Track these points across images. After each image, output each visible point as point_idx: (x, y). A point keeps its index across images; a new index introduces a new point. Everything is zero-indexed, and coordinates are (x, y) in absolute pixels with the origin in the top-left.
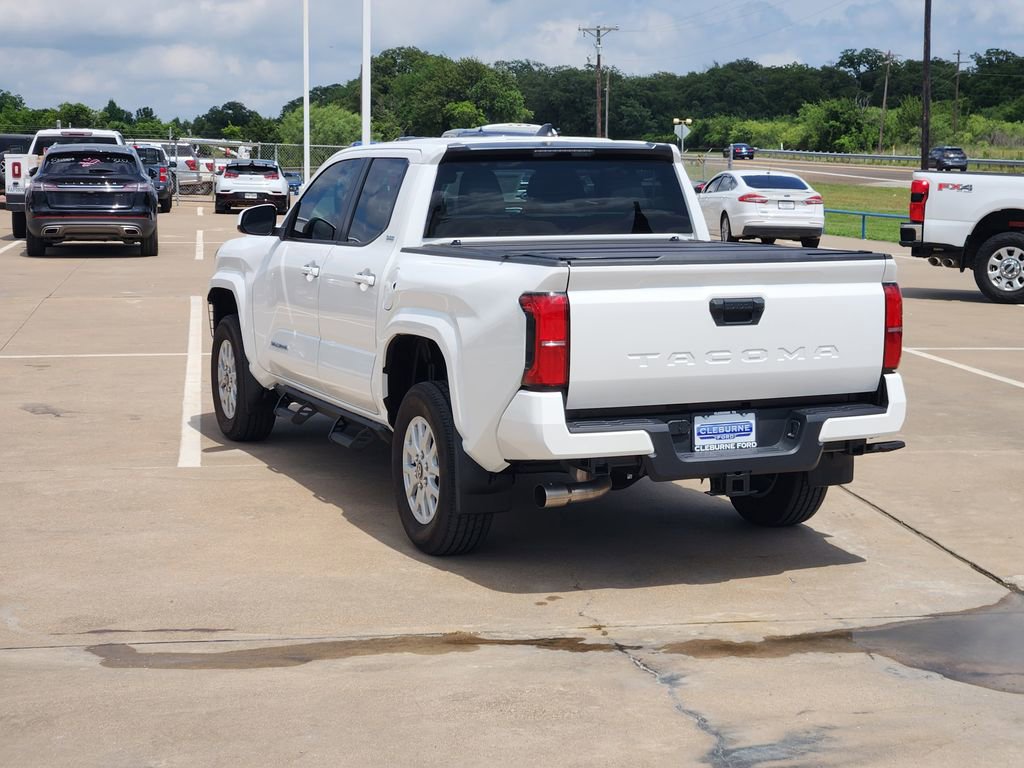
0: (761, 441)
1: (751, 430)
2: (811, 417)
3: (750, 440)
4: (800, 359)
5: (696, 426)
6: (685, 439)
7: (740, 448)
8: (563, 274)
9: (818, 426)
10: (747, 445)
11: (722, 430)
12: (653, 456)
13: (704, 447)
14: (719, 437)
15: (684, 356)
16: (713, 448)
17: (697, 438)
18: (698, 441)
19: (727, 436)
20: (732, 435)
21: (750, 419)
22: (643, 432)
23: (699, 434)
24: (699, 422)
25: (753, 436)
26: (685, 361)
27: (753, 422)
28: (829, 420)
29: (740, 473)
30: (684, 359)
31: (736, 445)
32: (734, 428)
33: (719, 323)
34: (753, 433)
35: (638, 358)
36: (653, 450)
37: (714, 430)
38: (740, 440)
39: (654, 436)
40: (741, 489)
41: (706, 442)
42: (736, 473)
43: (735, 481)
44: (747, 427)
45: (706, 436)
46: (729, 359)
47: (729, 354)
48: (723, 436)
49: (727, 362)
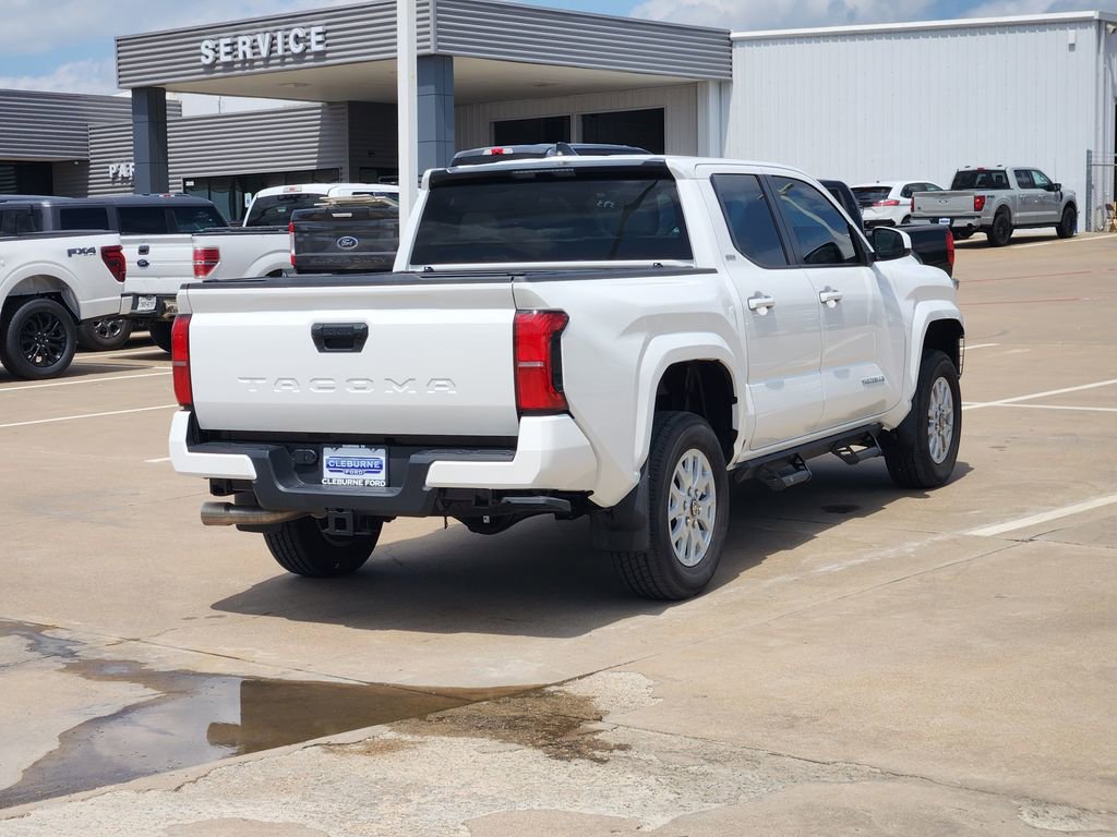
0: (391, 481)
1: (381, 468)
2: (416, 458)
3: (380, 478)
4: (409, 392)
5: (325, 458)
6: (313, 469)
7: (368, 485)
9: (425, 468)
10: (375, 483)
11: (350, 464)
12: (255, 482)
13: (331, 480)
14: (347, 471)
15: (289, 382)
16: (340, 482)
17: (326, 470)
18: (327, 474)
19: (356, 471)
20: (360, 471)
21: (381, 455)
22: (242, 456)
23: (328, 466)
24: (328, 454)
25: (382, 475)
26: (291, 388)
27: (383, 459)
28: (436, 463)
29: (342, 510)
30: (290, 385)
31: (364, 483)
32: (363, 464)
33: (321, 349)
34: (383, 472)
35: (248, 381)
36: (255, 477)
37: (343, 463)
38: (368, 477)
39: (257, 462)
40: (344, 527)
41: (335, 476)
42: (338, 510)
43: (337, 519)
44: (376, 464)
45: (334, 468)
46: (333, 388)
47: (332, 382)
48: (351, 471)
49: (332, 391)
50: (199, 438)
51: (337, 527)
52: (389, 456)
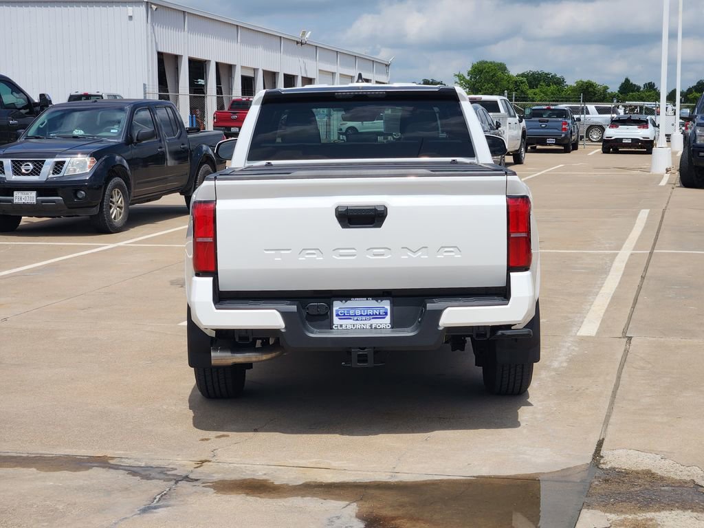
0: (395, 324)
1: (386, 314)
2: (430, 306)
3: (385, 322)
4: (422, 257)
5: (335, 309)
6: (324, 318)
7: (376, 328)
8: (211, 186)
9: (439, 313)
10: (382, 326)
11: (358, 312)
12: (283, 331)
13: (341, 326)
14: (355, 318)
15: (313, 252)
16: (349, 327)
17: (335, 319)
18: (336, 321)
19: (364, 318)
20: (367, 317)
21: (386, 305)
22: (275, 311)
23: (337, 315)
24: (337, 306)
25: (388, 319)
26: (315, 256)
27: (388, 308)
28: (449, 309)
29: (364, 348)
30: (314, 254)
31: (371, 326)
32: (370, 312)
33: (344, 226)
34: (388, 317)
35: (274, 252)
36: (284, 325)
37: (352, 312)
38: (375, 322)
39: (285, 315)
40: (366, 361)
41: (344, 322)
42: (360, 348)
43: (359, 355)
44: (382, 312)
45: (343, 316)
46: (354, 255)
47: (354, 251)
48: (360, 318)
49: (353, 258)
50: (222, 298)
51: (359, 361)
52: (393, 305)
